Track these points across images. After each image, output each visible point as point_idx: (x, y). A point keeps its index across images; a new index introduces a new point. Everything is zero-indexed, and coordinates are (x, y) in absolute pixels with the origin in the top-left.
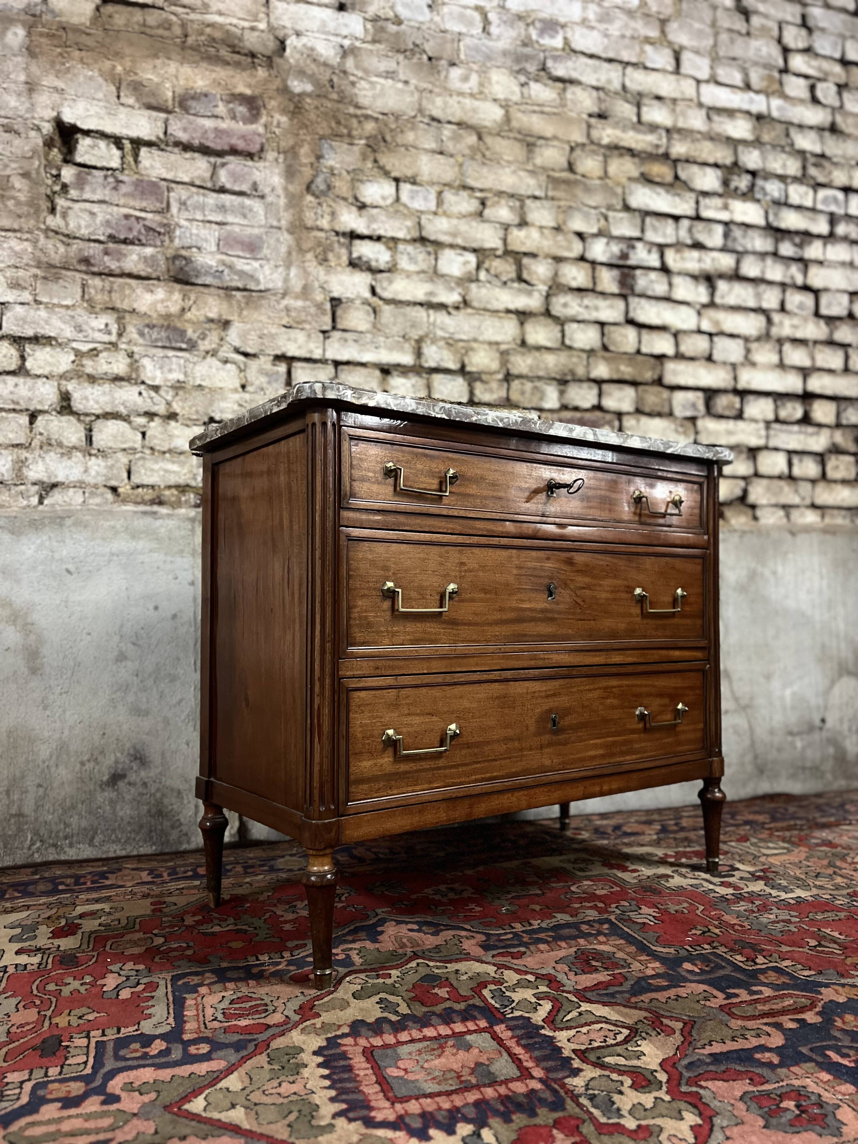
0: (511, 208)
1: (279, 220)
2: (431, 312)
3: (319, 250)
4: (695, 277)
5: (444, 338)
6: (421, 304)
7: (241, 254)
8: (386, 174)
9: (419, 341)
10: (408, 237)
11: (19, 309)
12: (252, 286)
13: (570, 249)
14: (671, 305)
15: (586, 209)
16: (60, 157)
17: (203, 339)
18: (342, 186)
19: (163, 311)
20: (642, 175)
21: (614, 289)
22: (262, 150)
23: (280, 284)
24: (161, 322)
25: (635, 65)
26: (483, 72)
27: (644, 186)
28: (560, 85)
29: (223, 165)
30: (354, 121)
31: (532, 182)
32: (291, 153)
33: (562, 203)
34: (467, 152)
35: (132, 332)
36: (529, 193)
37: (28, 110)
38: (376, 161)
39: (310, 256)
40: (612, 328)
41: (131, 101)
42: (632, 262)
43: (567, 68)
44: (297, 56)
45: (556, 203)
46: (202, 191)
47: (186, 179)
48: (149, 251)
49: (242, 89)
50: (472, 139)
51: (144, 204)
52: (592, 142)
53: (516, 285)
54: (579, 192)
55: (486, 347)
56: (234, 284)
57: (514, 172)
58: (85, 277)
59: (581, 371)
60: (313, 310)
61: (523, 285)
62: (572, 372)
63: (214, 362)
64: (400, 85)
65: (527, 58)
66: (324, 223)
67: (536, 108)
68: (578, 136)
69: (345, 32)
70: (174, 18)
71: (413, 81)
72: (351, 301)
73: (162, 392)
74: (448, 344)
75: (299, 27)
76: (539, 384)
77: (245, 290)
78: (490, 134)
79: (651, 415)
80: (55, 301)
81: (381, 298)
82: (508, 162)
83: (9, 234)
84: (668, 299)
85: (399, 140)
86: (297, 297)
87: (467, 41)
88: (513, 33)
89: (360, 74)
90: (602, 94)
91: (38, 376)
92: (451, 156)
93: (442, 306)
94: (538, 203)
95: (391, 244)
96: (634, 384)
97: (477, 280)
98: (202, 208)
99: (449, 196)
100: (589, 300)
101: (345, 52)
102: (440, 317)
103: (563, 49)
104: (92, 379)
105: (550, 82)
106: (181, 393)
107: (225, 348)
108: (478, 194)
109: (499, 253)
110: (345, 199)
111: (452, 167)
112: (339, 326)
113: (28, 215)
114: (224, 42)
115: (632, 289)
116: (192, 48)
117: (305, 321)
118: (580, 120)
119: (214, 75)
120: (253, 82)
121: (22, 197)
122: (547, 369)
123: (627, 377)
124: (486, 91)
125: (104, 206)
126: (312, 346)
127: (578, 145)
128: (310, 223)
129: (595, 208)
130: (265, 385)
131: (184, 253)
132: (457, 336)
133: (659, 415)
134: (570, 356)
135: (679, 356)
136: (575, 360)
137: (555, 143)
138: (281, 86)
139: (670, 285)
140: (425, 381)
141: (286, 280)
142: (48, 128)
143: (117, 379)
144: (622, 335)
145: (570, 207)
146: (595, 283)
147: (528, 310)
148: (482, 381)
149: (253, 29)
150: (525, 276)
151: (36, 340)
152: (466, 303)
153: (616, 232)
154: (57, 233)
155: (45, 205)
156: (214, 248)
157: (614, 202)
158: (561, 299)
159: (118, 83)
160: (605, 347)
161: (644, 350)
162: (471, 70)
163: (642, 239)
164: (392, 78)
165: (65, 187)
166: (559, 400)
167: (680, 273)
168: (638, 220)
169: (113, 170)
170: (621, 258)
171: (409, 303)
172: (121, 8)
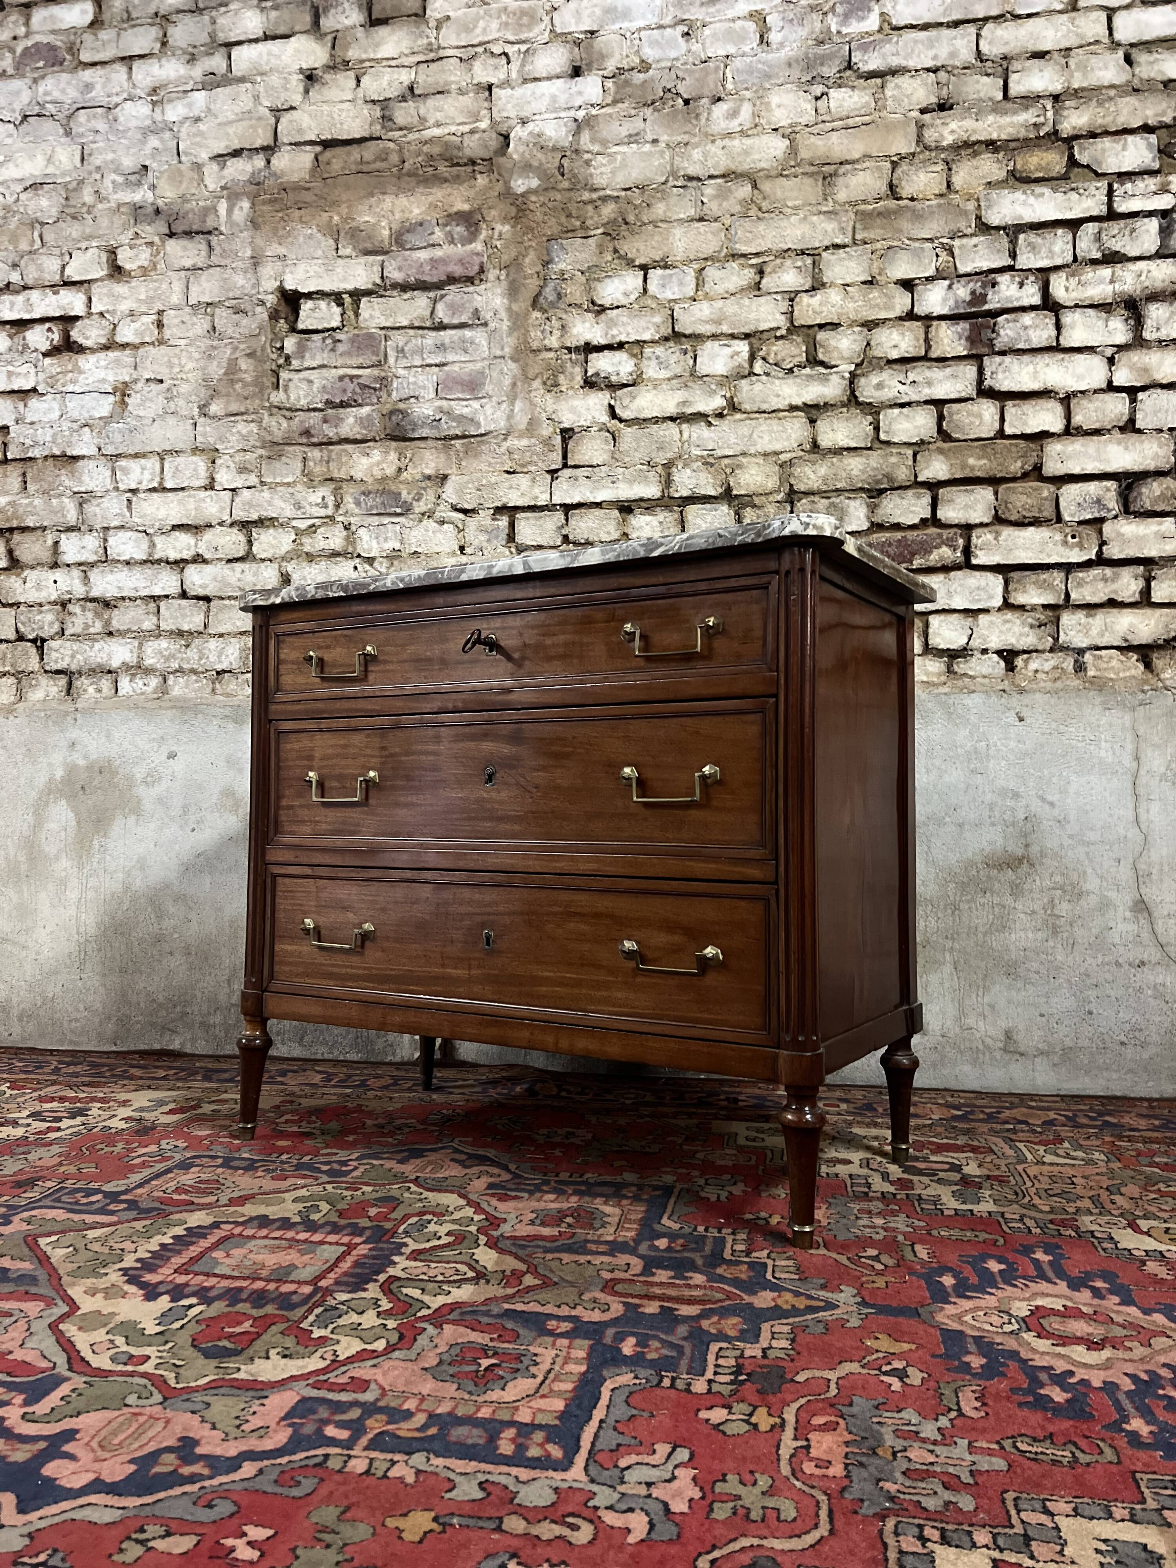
0: (799, 269)
1: (502, 349)
2: (685, 426)
3: (548, 374)
4: (1103, 307)
5: (702, 458)
6: (672, 419)
7: (461, 396)
8: (630, 263)
9: (669, 466)
10: (657, 336)
11: (246, 493)
12: (472, 431)
13: (887, 308)
14: (1060, 356)
15: (917, 244)
16: (286, 326)
17: (418, 500)
18: (574, 292)
19: (378, 474)
20: (1012, 173)
21: (961, 349)
22: (482, 271)
23: (502, 424)
24: (377, 486)
25: (998, 18)
26: (759, 98)
27: (1014, 189)
28: (877, 81)
29: (442, 297)
30: (589, 208)
31: (830, 226)
32: (513, 266)
33: (878, 245)
34: (737, 208)
35: (349, 503)
36: (826, 242)
37: (253, 287)
39: (537, 384)
40: (955, 406)
41: (348, 251)
42: (991, 305)
43: (884, 57)
44: (522, 148)
45: (869, 247)
46: (420, 332)
47: (405, 323)
48: (365, 410)
49: (460, 206)
50: (745, 190)
51: (361, 360)
52: (927, 148)
53: (808, 371)
54: (905, 224)
55: (761, 461)
56: (451, 432)
57: (805, 219)
58: (306, 449)
59: (903, 474)
60: (539, 448)
61: (822, 370)
62: (889, 477)
63: (431, 524)
64: (647, 147)
65: (823, 60)
66: (553, 341)
67: (837, 124)
68: (903, 145)
69: (578, 102)
70: (391, 145)
71: (664, 138)
72: (585, 429)
73: (376, 564)
74: (706, 464)
75: (525, 113)
76: (838, 500)
77: (464, 437)
78: (768, 177)
79: (1020, 524)
80: (278, 480)
81: (621, 420)
82: (796, 208)
83: (238, 418)
84: (1056, 349)
85: (645, 217)
86: (520, 437)
87: (737, 63)
88: (803, 32)
89: (596, 148)
90: (942, 76)
91: (263, 560)
92: (716, 220)
93: (700, 416)
94: (841, 253)
95: (636, 350)
96: (993, 481)
98: (421, 351)
99: (712, 273)
100: (917, 373)
101: (579, 126)
102: (698, 432)
103: (880, 30)
104: (310, 558)
105: (862, 82)
106: (396, 563)
107: (442, 507)
108: (754, 261)
109: (783, 331)
110: (579, 306)
111: (716, 233)
112: (571, 462)
113: (254, 395)
114: (444, 157)
115: (991, 344)
116: (409, 175)
117: (530, 463)
118: (907, 120)
119: (430, 198)
120: (471, 193)
121: (248, 378)
122: (850, 477)
123: (979, 474)
124: (763, 121)
125: (324, 371)
126: (536, 491)
127: (901, 157)
128: (535, 345)
129: (931, 240)
130: (484, 544)
131: (401, 406)
132: (719, 453)
133: (1035, 522)
134: (885, 456)
135: (1070, 431)
136: (893, 460)
137: (869, 164)
138: (503, 190)
139: (1058, 327)
140: (676, 516)
141: (510, 417)
142: (271, 300)
143: (335, 554)
144: (970, 414)
145: (890, 248)
146: (928, 347)
147: (821, 401)
148: (754, 506)
149: (472, 132)
150: (821, 357)
151: (261, 522)
152: (733, 407)
153: (965, 267)
154: (280, 409)
155: (268, 381)
156: (432, 395)
157: (962, 225)
158: (875, 379)
159: (336, 234)
160: (944, 435)
161: (1008, 430)
162: (742, 100)
163: (1011, 268)
164: (638, 143)
165: (288, 358)
166: (868, 518)
167: (1077, 306)
168: (1004, 242)
169: (333, 329)
170: (971, 303)
171: (656, 420)
172: (339, 150)
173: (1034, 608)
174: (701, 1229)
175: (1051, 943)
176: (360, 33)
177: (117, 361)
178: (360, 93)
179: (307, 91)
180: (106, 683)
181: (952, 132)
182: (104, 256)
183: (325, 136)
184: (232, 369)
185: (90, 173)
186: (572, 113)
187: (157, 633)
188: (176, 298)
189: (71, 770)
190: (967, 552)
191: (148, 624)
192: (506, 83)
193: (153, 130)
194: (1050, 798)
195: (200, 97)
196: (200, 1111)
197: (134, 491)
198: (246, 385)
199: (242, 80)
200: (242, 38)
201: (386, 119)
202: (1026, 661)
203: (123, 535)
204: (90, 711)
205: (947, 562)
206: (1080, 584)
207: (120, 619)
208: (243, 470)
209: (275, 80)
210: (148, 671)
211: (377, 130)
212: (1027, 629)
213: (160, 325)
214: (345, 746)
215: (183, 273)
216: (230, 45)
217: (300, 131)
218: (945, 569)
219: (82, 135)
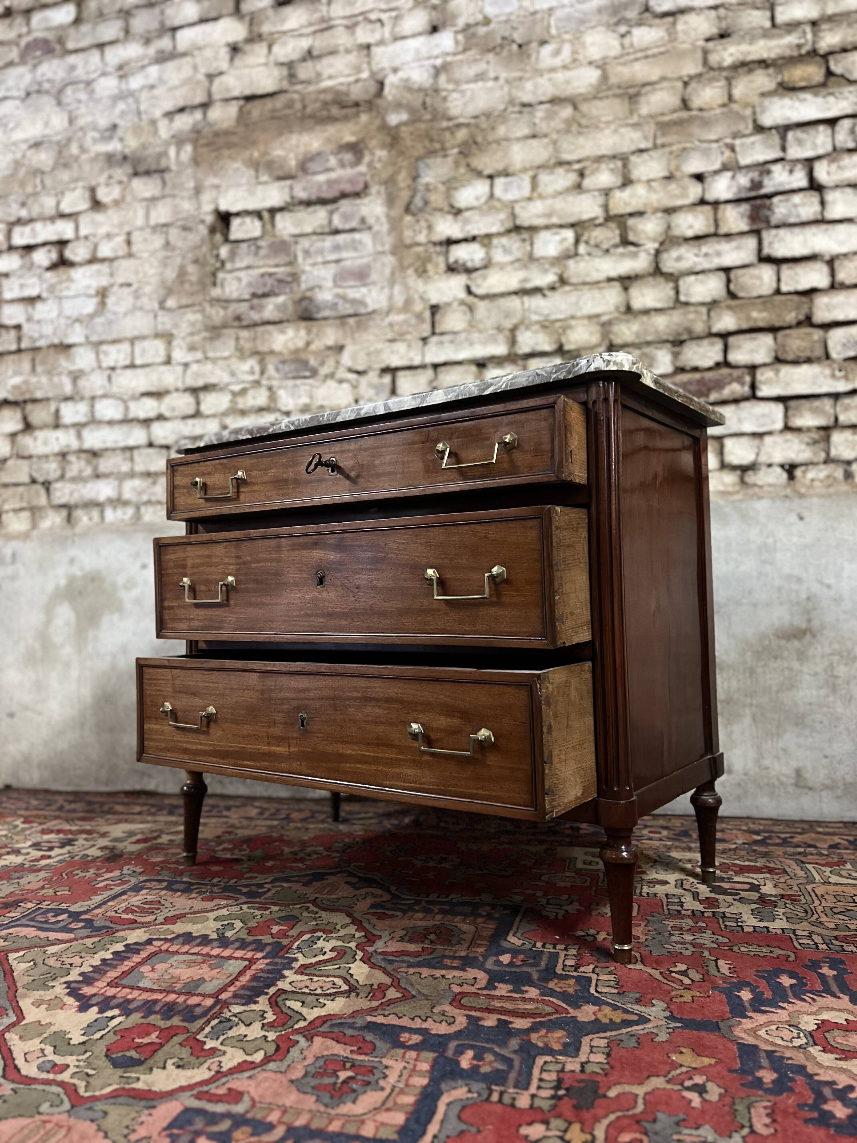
0: (612, 170)
1: (384, 245)
2: (526, 299)
3: (418, 264)
5: (537, 322)
6: (516, 293)
7: (352, 284)
8: (479, 174)
9: (513, 330)
10: (502, 230)
11: (194, 366)
12: (363, 310)
13: (684, 196)
14: (824, 227)
15: (705, 145)
16: (221, 238)
17: (323, 365)
18: (437, 199)
19: (291, 346)
20: (781, 84)
21: (744, 226)
22: (366, 187)
23: (385, 304)
24: (291, 357)
26: (577, 38)
27: (782, 96)
28: (670, 19)
29: (337, 210)
30: (447, 134)
31: (636, 135)
32: (390, 182)
33: (675, 148)
34: (562, 126)
35: (271, 369)
36: (633, 148)
37: (196, 210)
38: (468, 165)
39: (410, 272)
40: (740, 272)
41: (266, 178)
42: (766, 190)
44: (394, 91)
45: (667, 150)
46: (321, 237)
47: (309, 231)
48: (281, 299)
49: (350, 138)
50: (567, 112)
51: (277, 261)
52: (711, 69)
53: (621, 250)
54: (696, 130)
55: (586, 322)
56: (347, 312)
57: (615, 131)
58: (238, 331)
59: (699, 327)
60: (413, 321)
61: (632, 248)
62: (689, 331)
63: (331, 384)
64: (490, 84)
65: (626, 5)
66: (422, 238)
67: (640, 55)
68: (692, 68)
69: (436, 52)
70: (296, 96)
71: (503, 75)
72: (449, 304)
74: (543, 327)
75: (397, 63)
76: (647, 350)
77: (355, 315)
78: (586, 99)
79: (796, 362)
80: (218, 354)
81: (476, 296)
82: (608, 123)
83: (187, 309)
84: (821, 221)
85: (490, 138)
86: (399, 312)
87: (558, 13)
89: (451, 87)
90: (722, 12)
91: (208, 417)
92: (546, 136)
93: (537, 290)
94: (645, 156)
95: (486, 241)
96: (773, 330)
97: (576, 254)
99: (544, 178)
100: (709, 247)
101: (437, 71)
102: (535, 302)
104: (243, 413)
105: (658, 21)
107: (340, 370)
108: (577, 166)
109: (601, 220)
110: (440, 210)
111: (546, 147)
112: (438, 330)
113: (198, 292)
114: (335, 102)
115: (767, 221)
116: (309, 117)
118: (694, 48)
119: (326, 135)
120: (356, 128)
122: (657, 332)
123: (761, 324)
124: (580, 57)
125: (248, 271)
126: (412, 354)
127: (691, 78)
128: (408, 241)
129: (717, 141)
130: (374, 397)
131: (309, 294)
132: (553, 317)
133: (809, 361)
134: (685, 314)
135: (835, 286)
136: (692, 316)
137: (665, 84)
138: (380, 124)
139: (823, 203)
140: (521, 368)
141: (391, 298)
142: (210, 219)
143: (261, 410)
144: (752, 277)
145: (684, 149)
146: (717, 226)
147: (632, 273)
149: (357, 81)
150: (631, 237)
151: (206, 388)
152: (563, 281)
153: (745, 160)
154: (218, 301)
155: (208, 281)
156: (331, 284)
157: (741, 127)
158: (674, 253)
159: (256, 166)
160: (732, 295)
161: (784, 288)
162: (563, 41)
163: (782, 159)
164: (482, 80)
165: (223, 263)
166: (673, 363)
167: (837, 186)
168: (776, 139)
169: (256, 239)
170: (751, 189)
171: (503, 295)
172: (258, 103)
173: (809, 429)
174: (539, 945)
175: (831, 699)
176: (270, 12)
177: (99, 272)
178: (272, 58)
179: (232, 60)
180: (95, 513)
181: (731, 55)
182: (87, 194)
183: (247, 92)
184: (182, 273)
185: (75, 132)
186: (432, 62)
187: (132, 475)
188: (140, 222)
189: (72, 580)
190: (753, 387)
191: (125, 468)
192: (381, 43)
193: (121, 96)
194: (827, 581)
195: (154, 71)
196: (159, 841)
197: (113, 369)
198: (192, 284)
199: (184, 54)
200: (183, 22)
201: (292, 76)
202: (804, 472)
203: (106, 402)
204: (84, 535)
205: (737, 396)
206: (847, 408)
207: (105, 465)
208: (192, 348)
209: (208, 53)
210: (126, 503)
211: (285, 85)
212: (803, 447)
213: (129, 243)
214: (209, 556)
215: (144, 204)
216: (174, 30)
217: (228, 90)
218: (736, 401)
219: (68, 104)
